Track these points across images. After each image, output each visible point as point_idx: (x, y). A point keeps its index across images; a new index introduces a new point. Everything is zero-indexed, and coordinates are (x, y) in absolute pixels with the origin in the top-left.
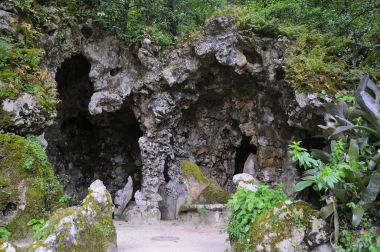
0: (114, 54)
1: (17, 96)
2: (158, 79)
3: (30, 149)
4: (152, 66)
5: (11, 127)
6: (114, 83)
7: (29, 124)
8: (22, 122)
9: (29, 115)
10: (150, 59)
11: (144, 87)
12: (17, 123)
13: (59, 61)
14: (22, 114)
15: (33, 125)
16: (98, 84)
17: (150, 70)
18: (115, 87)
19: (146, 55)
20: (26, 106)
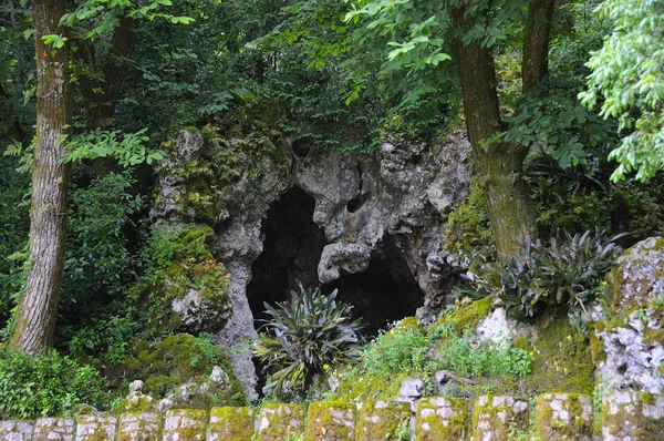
0: (349, 175)
1: (184, 294)
2: (421, 206)
3: (198, 348)
4: (408, 184)
5: (183, 326)
6: (354, 224)
7: (200, 321)
8: (192, 320)
9: (197, 312)
10: (401, 175)
11: (401, 223)
12: (187, 323)
13: (261, 210)
14: (190, 312)
15: (204, 322)
16: (331, 231)
17: (407, 192)
18: (359, 231)
19: (392, 170)
20: (192, 304)
